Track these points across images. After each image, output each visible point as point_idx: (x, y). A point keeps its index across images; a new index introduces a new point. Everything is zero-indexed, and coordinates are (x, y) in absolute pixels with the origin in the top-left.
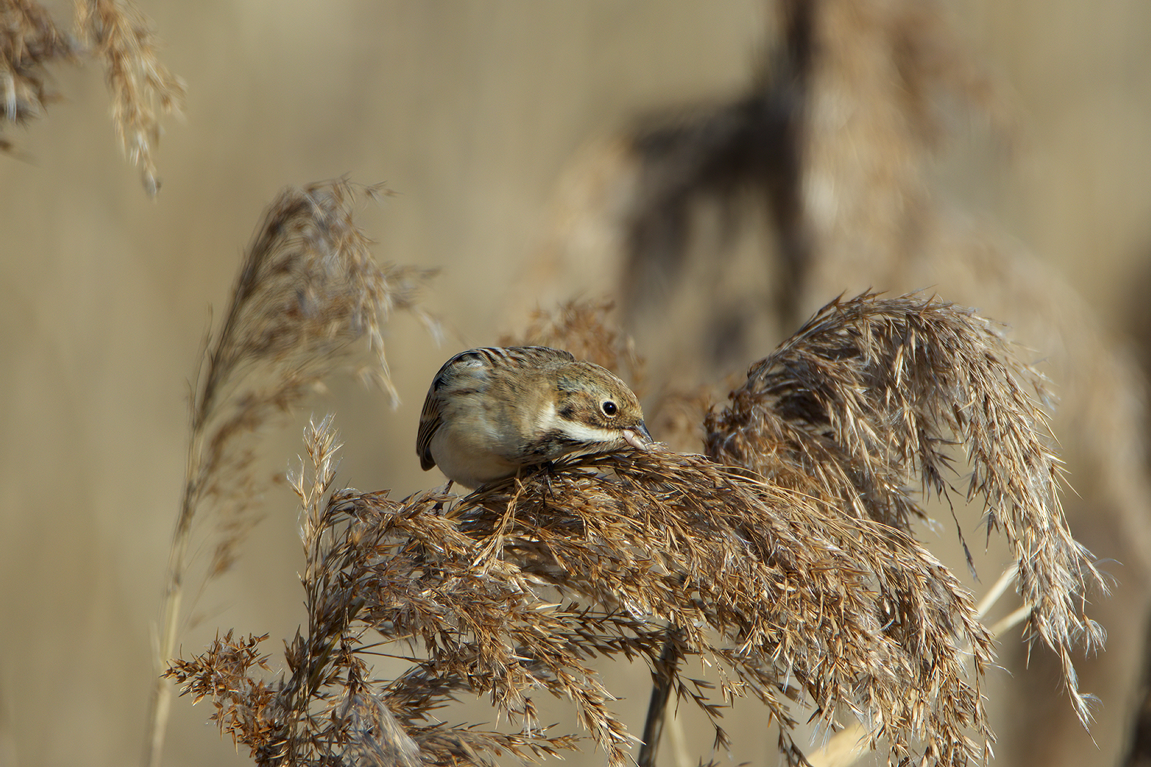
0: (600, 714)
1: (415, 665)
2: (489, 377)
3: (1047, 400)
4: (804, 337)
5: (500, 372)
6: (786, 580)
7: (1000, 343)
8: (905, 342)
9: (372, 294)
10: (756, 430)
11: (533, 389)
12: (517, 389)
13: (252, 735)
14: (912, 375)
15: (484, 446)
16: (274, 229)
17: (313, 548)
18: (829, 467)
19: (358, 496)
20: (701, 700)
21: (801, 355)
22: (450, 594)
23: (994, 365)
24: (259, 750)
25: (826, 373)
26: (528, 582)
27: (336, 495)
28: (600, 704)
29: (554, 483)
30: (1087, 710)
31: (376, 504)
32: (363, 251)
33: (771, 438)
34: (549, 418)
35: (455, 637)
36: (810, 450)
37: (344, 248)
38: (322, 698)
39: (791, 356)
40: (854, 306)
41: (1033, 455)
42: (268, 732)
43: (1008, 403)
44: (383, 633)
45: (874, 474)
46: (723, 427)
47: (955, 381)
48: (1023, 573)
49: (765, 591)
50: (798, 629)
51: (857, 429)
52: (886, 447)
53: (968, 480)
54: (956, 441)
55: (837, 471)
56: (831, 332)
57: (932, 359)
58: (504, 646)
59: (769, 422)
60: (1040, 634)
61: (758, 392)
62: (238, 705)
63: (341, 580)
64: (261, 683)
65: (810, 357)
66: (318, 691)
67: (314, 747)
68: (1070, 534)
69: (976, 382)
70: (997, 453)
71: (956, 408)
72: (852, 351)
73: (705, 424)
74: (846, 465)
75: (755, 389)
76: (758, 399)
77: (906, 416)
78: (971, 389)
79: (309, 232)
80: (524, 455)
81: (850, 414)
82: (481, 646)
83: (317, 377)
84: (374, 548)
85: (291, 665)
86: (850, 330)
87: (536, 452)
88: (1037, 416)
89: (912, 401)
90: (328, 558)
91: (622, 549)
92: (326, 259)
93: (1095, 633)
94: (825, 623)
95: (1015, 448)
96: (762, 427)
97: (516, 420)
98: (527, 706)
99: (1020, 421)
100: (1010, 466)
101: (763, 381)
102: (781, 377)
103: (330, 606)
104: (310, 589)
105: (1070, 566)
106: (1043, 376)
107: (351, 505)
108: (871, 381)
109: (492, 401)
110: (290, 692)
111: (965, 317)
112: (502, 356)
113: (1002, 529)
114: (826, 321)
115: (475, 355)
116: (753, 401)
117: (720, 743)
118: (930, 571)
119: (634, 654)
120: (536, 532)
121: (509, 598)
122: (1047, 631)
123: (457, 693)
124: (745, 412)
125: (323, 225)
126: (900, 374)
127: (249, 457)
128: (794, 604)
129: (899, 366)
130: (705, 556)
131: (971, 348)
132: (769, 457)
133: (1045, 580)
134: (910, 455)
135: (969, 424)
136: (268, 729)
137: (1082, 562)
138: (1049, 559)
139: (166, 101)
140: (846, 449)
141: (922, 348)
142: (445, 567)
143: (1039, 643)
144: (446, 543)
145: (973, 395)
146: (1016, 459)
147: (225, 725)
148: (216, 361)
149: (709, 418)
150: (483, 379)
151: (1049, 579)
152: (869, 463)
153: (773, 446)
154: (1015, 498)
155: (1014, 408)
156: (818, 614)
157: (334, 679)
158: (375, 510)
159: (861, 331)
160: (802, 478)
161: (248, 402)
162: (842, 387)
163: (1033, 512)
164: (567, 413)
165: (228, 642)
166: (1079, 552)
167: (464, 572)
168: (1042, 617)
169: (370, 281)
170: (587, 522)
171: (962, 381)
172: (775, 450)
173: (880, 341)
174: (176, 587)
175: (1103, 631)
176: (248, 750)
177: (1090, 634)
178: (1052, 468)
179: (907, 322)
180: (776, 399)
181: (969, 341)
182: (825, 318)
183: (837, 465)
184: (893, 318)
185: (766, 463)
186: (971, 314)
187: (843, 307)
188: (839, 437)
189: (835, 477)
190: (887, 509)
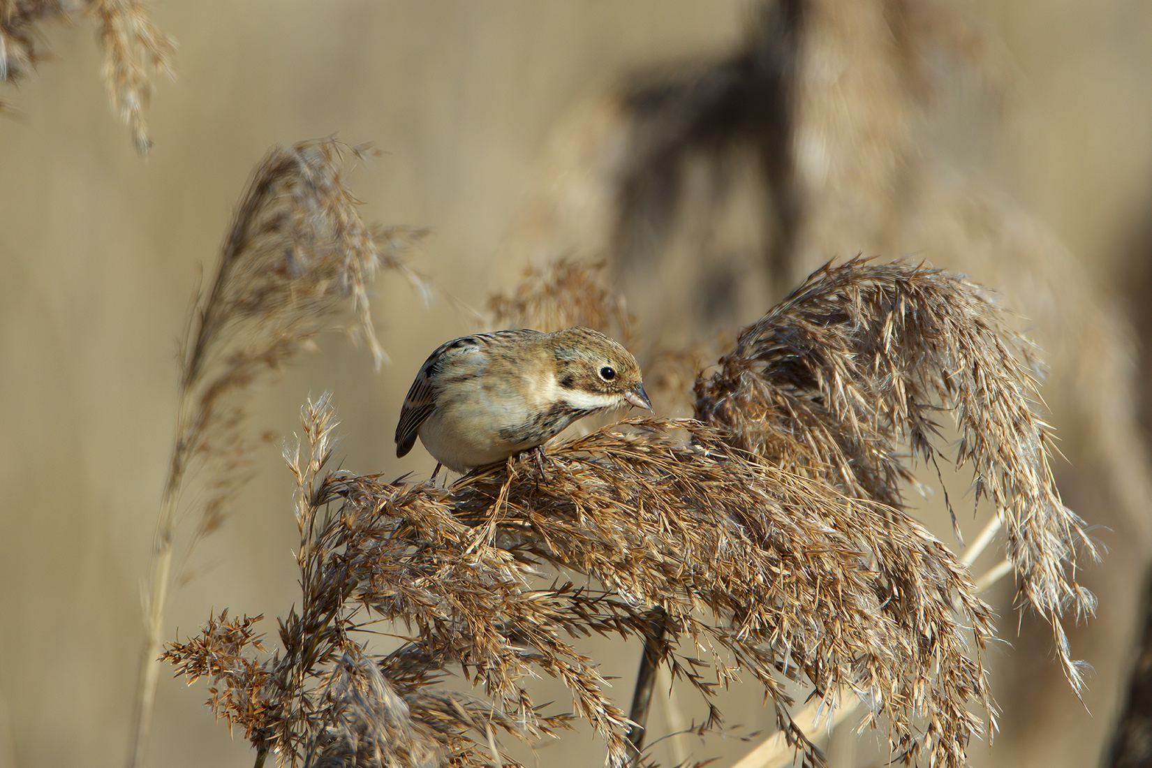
0: (596, 700)
1: (407, 642)
3: (1037, 367)
4: (795, 302)
6: (781, 564)
7: (992, 310)
8: (894, 308)
9: (359, 254)
10: (745, 395)
13: (247, 716)
14: (901, 341)
16: (263, 188)
17: (307, 527)
18: (817, 433)
19: (351, 479)
20: (695, 678)
21: (791, 321)
22: (443, 583)
23: (984, 331)
24: (254, 730)
25: (815, 338)
26: (521, 571)
27: (330, 476)
28: (595, 691)
30: (1079, 678)
31: (370, 487)
32: (350, 211)
33: (760, 404)
34: (551, 391)
35: (448, 626)
36: (799, 416)
37: (331, 208)
38: (316, 675)
39: (780, 322)
40: (844, 272)
41: (1022, 422)
42: (262, 713)
43: (998, 370)
45: (862, 440)
46: (712, 393)
47: (945, 347)
48: (1013, 540)
49: (760, 575)
50: (795, 611)
51: (845, 392)
52: (874, 413)
53: (957, 446)
54: (944, 407)
55: (826, 437)
56: (821, 297)
57: (921, 325)
58: (497, 636)
59: (758, 387)
60: (1031, 602)
61: (747, 358)
62: (233, 688)
63: (335, 560)
64: (255, 663)
65: (800, 322)
66: (312, 668)
68: (1060, 500)
69: (966, 349)
70: (987, 420)
71: (945, 375)
72: (841, 317)
73: (695, 390)
74: (836, 431)
75: (744, 354)
76: (748, 365)
77: (895, 382)
78: (961, 355)
79: (298, 190)
81: (838, 379)
82: (474, 635)
83: (306, 336)
84: (367, 532)
85: (286, 643)
86: (839, 296)
88: (1027, 382)
89: (901, 366)
90: (322, 536)
91: (615, 537)
92: (314, 218)
93: (1086, 600)
94: (821, 605)
95: (1005, 415)
96: (752, 392)
98: (521, 698)
99: (1010, 388)
100: (1001, 433)
101: (753, 347)
102: (771, 342)
103: (325, 584)
104: (304, 567)
105: (1061, 533)
106: (1033, 344)
107: (345, 488)
108: (860, 346)
109: (492, 381)
110: (285, 669)
111: (954, 283)
113: (991, 496)
114: (816, 287)
115: (470, 341)
116: (742, 366)
117: (714, 722)
118: (926, 548)
119: (628, 633)
120: (529, 516)
121: (502, 588)
122: (1038, 598)
123: (451, 667)
124: (734, 377)
125: (311, 185)
126: (889, 340)
127: (238, 417)
128: (790, 587)
129: (888, 331)
130: (698, 541)
131: (961, 314)
132: (759, 423)
133: (1035, 548)
134: (898, 420)
135: (958, 390)
136: (262, 710)
137: (1073, 529)
138: (1039, 527)
139: (156, 59)
140: (836, 416)
141: (911, 313)
142: (439, 555)
143: (1030, 611)
144: (439, 530)
145: (963, 362)
146: (1005, 425)
147: (220, 708)
148: (205, 319)
149: (699, 383)
150: (480, 364)
151: (1039, 546)
152: (857, 429)
153: (762, 412)
154: (1005, 465)
155: (1003, 375)
156: (814, 597)
157: (327, 657)
158: (368, 493)
159: (851, 296)
160: (791, 444)
161: (238, 360)
162: (832, 353)
163: (1023, 479)
164: (568, 383)
165: (222, 621)
166: (1069, 519)
167: (457, 560)
168: (1033, 584)
169: (356, 241)
171: (952, 347)
172: (764, 415)
173: (869, 306)
174: (167, 545)
175: (1094, 597)
176: (244, 730)
177: (1081, 601)
178: (1042, 435)
179: (896, 288)
180: (765, 364)
181: (959, 307)
182: (815, 284)
183: (826, 430)
184: (883, 284)
185: (755, 430)
186: (960, 280)
187: (833, 273)
188: (828, 402)
189: (824, 443)
190: (877, 474)
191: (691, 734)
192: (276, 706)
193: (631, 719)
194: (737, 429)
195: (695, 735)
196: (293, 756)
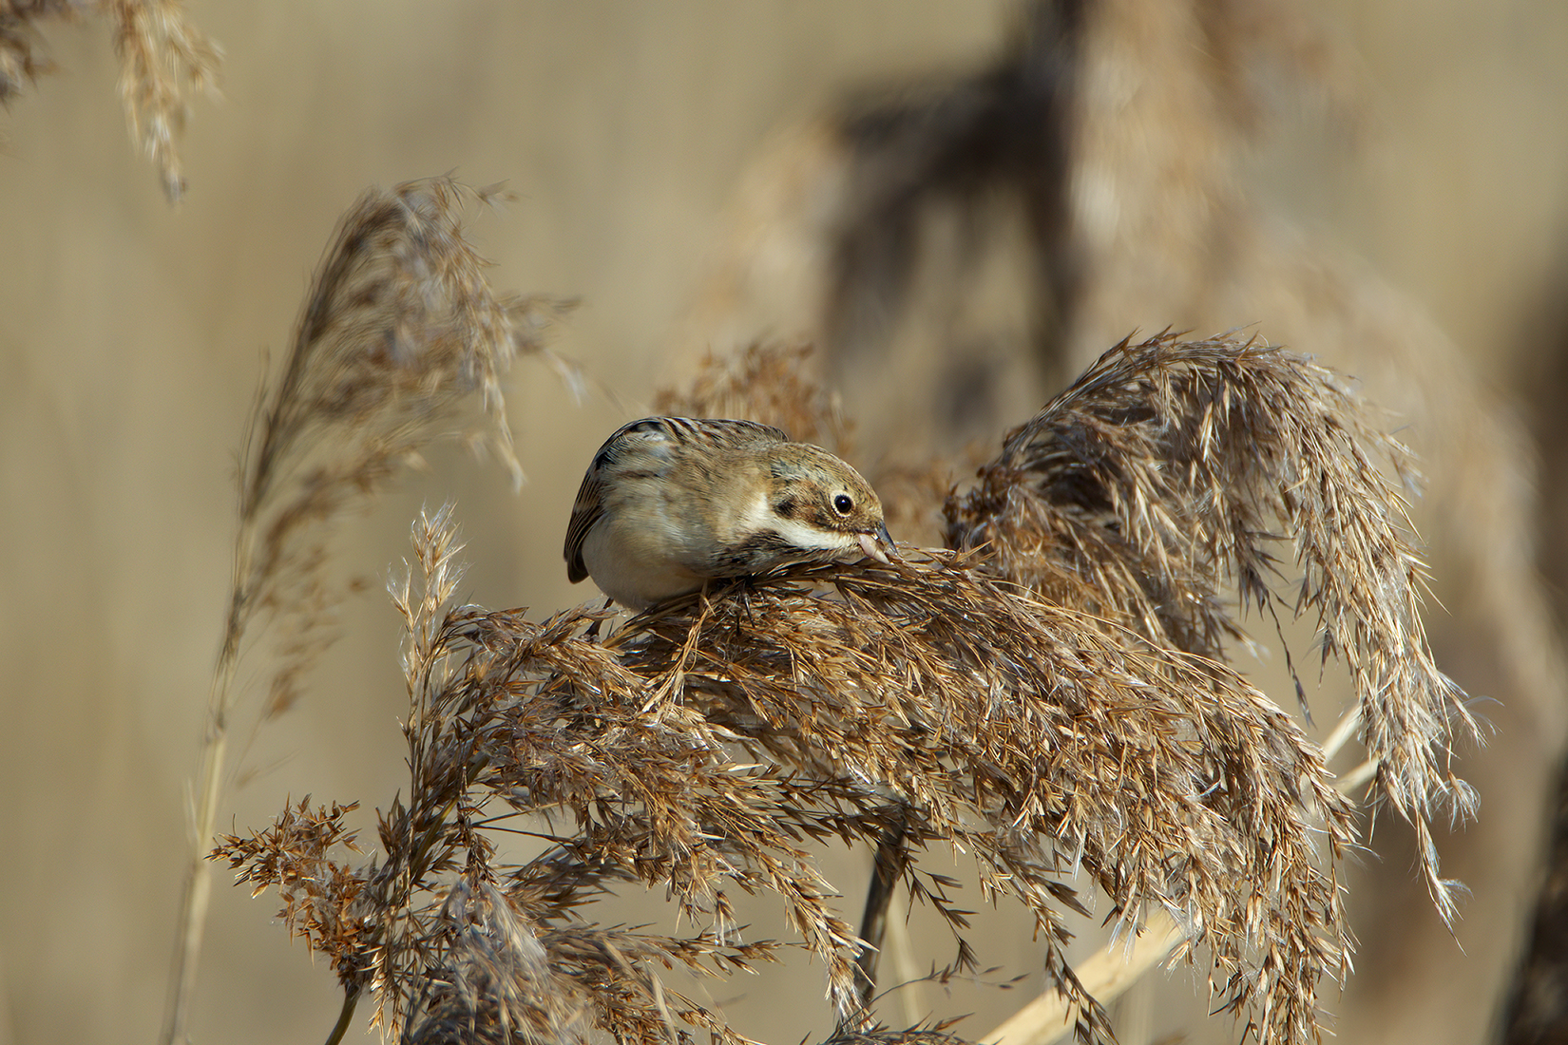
0: (815, 911)
1: (554, 844)
2: (674, 457)
3: (1411, 483)
4: (1081, 393)
5: (688, 451)
6: (1074, 724)
7: (1347, 403)
8: (1216, 399)
9: (488, 334)
10: (1014, 519)
11: (736, 477)
12: (711, 476)
13: (334, 940)
14: (1225, 445)
15: (662, 550)
16: (353, 246)
17: (420, 685)
18: (1112, 571)
19: (483, 615)
20: (941, 902)
21: (1076, 417)
22: (610, 750)
23: (1336, 431)
24: (343, 960)
25: (1108, 442)
26: (717, 736)
27: (454, 612)
28: (817, 897)
29: (753, 601)
30: (1450, 901)
31: (510, 626)
32: (476, 275)
33: (1034, 530)
34: (759, 515)
35: (617, 808)
36: (1087, 547)
37: (449, 272)
38: (428, 889)
39: (1062, 419)
40: (1148, 351)
41: (1384, 555)
42: (354, 936)
43: (1354, 484)
44: (513, 803)
45: (1172, 580)
46: (969, 515)
47: (1283, 453)
48: (1368, 714)
50: (1091, 792)
51: (1150, 518)
52: (1189, 543)
53: (1298, 587)
54: (1285, 536)
55: (1123, 576)
56: (1116, 386)
57: (1252, 423)
58: (685, 820)
59: (1031, 508)
60: (1389, 799)
61: (1016, 468)
62: (314, 898)
63: (458, 730)
64: (346, 869)
65: (1088, 420)
66: (422, 879)
67: (418, 956)
68: (1433, 662)
69: (1311, 454)
70: (1337, 551)
71: (1283, 489)
72: (1144, 413)
73: (945, 511)
74: (1137, 567)
75: (1013, 464)
76: (1017, 478)
77: (1216, 501)
78: (1303, 462)
79: (400, 249)
80: (719, 566)
81: (1141, 499)
82: (654, 819)
83: (412, 447)
84: (502, 686)
85: (387, 844)
86: (1142, 384)
87: (735, 561)
88: (1393, 502)
89: (1225, 480)
90: (439, 699)
91: (846, 692)
92: (425, 287)
93: (1464, 797)
94: (1128, 785)
95: (1361, 544)
96: (1022, 515)
97: (711, 519)
98: (719, 902)
99: (1369, 507)
100: (1352, 569)
101: (1024, 453)
102: (1049, 448)
103: (442, 764)
104: (413, 740)
105: (1432, 705)
106: (1406, 449)
107: (474, 627)
108: (1169, 453)
109: (676, 491)
110: (384, 880)
111: (1297, 366)
112: (692, 430)
113: (1341, 654)
114: (1110, 371)
115: (655, 425)
116: (1009, 480)
117: (964, 964)
118: (1268, 720)
119: (854, 837)
120: (726, 669)
121: (691, 756)
122: (1398, 792)
123: (610, 883)
124: (999, 494)
125: (420, 241)
126: (1208, 442)
127: (318, 556)
128: (1086, 759)
129: (1207, 433)
130: (959, 697)
131: (1305, 408)
132: (1032, 556)
133: (1398, 726)
134: (1222, 553)
135: (1300, 509)
136: (354, 932)
137: (1449, 701)
138: (1403, 696)
139: (194, 73)
140: (1136, 546)
141: (1238, 407)
142: (605, 713)
143: (1388, 810)
144: (604, 680)
145: (1306, 472)
146: (1362, 560)
147: (297, 925)
148: (273, 424)
149: (951, 503)
150: (665, 459)
151: (1402, 722)
152: (1166, 565)
153: (1037, 541)
154: (1359, 611)
155: (1360, 490)
156: (1118, 774)
157: (443, 863)
158: (506, 634)
159: (1157, 384)
160: (1075, 585)
161: (317, 480)
162: (1131, 462)
163: (1384, 633)
164: (785, 509)
165: (302, 812)
166: (1444, 687)
167: (630, 720)
168: (1393, 775)
169: (485, 317)
170: (796, 656)
171: (1292, 452)
172: (1039, 547)
173: (1182, 398)
174: (219, 732)
175: (1475, 794)
176: (328, 959)
177: (1457, 798)
178: (1412, 573)
179: (1218, 372)
180: (1041, 477)
181: (1302, 399)
182: (1110, 366)
183: (1123, 567)
184: (1200, 367)
185: (1027, 566)
186: (1305, 362)
187: (1133, 352)
188: (1126, 528)
189: (1121, 584)
190: (1192, 628)
191: (930, 983)
192: (374, 927)
193: (863, 937)
194: (1003, 564)
195: (936, 984)
196: (396, 994)
